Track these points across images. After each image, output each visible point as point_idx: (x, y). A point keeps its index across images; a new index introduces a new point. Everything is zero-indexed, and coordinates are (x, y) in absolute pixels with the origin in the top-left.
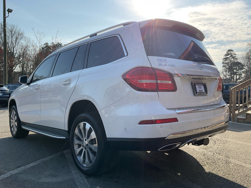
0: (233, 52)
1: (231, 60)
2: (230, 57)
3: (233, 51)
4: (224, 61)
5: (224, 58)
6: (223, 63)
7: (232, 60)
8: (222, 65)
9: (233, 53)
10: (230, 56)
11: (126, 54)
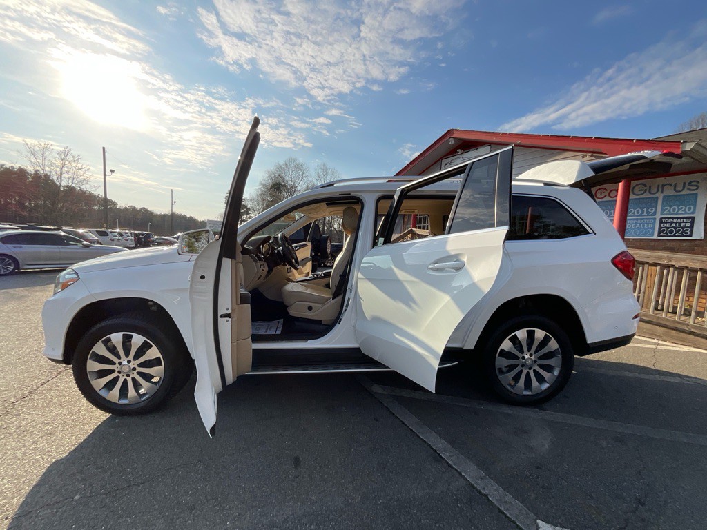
11: (591, 231)
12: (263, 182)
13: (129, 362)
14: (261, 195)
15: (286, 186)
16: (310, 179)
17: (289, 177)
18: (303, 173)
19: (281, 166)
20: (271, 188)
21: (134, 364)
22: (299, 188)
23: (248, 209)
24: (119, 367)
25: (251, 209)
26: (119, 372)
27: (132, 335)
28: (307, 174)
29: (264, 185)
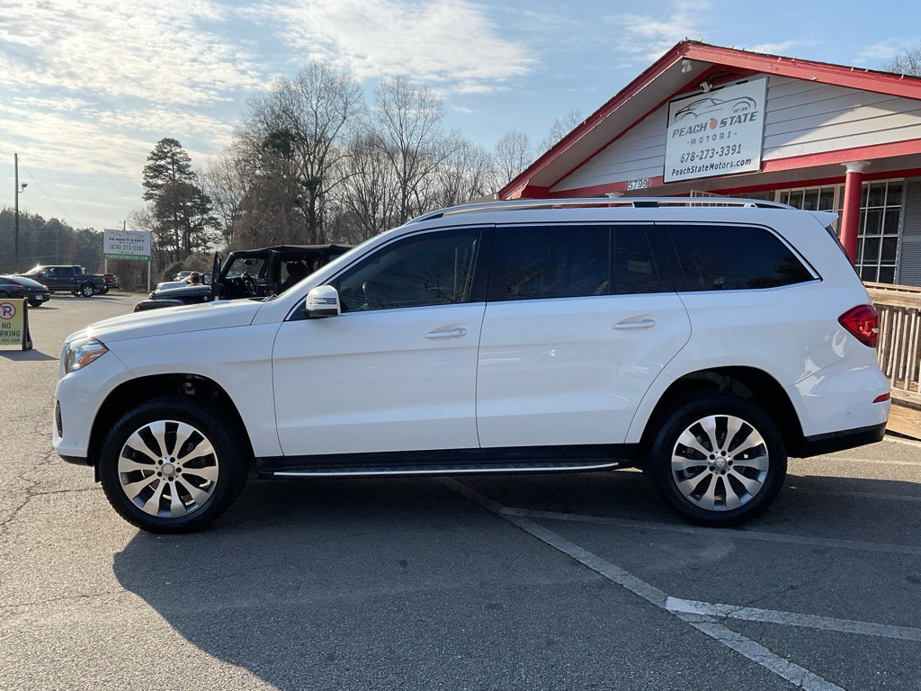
0: (178, 150)
1: (174, 175)
2: (170, 167)
3: (180, 146)
4: (152, 177)
5: (149, 167)
6: (147, 184)
7: (177, 176)
8: (145, 191)
9: (180, 153)
10: (169, 160)
11: (815, 276)
12: (244, 128)
13: (172, 460)
14: (238, 163)
15: (303, 140)
16: (366, 119)
17: (309, 114)
18: (346, 103)
19: (288, 88)
20: (265, 145)
21: (179, 463)
22: (335, 144)
23: (206, 199)
24: (160, 467)
25: (212, 198)
26: (160, 474)
27: (178, 424)
28: (356, 106)
29: (244, 135)
